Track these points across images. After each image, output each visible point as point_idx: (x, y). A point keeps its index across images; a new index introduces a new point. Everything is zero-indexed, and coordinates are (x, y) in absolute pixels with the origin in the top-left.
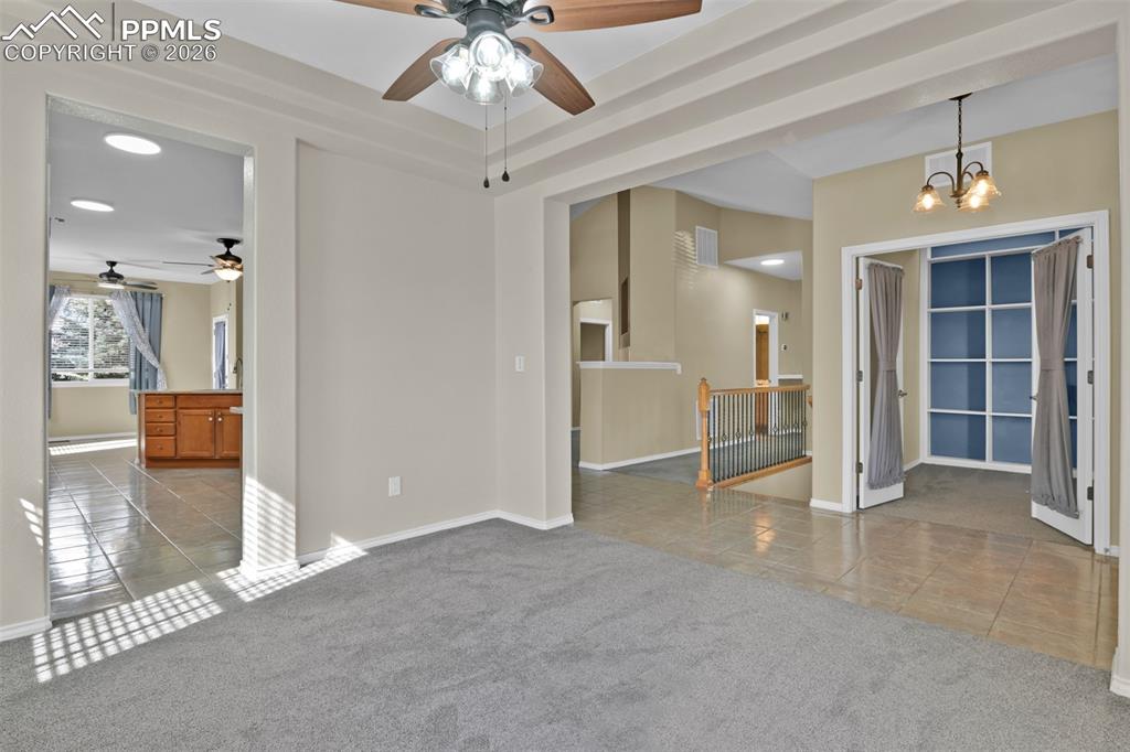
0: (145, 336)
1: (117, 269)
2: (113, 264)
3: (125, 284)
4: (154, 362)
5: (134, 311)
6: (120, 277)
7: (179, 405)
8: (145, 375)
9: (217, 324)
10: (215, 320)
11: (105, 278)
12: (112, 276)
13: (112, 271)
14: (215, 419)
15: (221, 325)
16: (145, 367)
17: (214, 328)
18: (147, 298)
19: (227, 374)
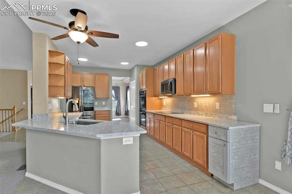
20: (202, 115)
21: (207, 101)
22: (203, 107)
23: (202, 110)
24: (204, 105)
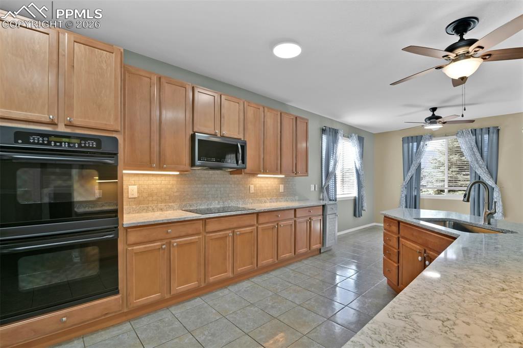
3: (443, 123)
5: (474, 144)
6: (439, 118)
11: (429, 121)
12: (434, 119)
13: (433, 115)
14: (424, 260)
20: (265, 202)
21: (269, 183)
22: (264, 191)
23: (263, 195)
24: (266, 188)
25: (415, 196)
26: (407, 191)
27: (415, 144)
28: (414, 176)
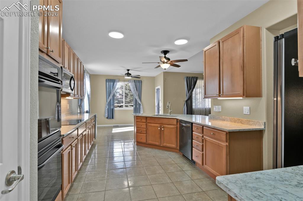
0: (137, 94)
1: (130, 72)
2: (128, 70)
3: (132, 77)
4: (140, 102)
5: (135, 86)
6: (130, 74)
7: (148, 121)
8: (138, 106)
9: (157, 89)
10: (156, 88)
11: (126, 75)
12: (128, 74)
13: (128, 72)
14: (161, 129)
15: (158, 89)
16: (137, 103)
17: (156, 91)
18: (138, 81)
19: (160, 106)
25: (112, 109)
26: (109, 107)
27: (112, 83)
28: (112, 99)
